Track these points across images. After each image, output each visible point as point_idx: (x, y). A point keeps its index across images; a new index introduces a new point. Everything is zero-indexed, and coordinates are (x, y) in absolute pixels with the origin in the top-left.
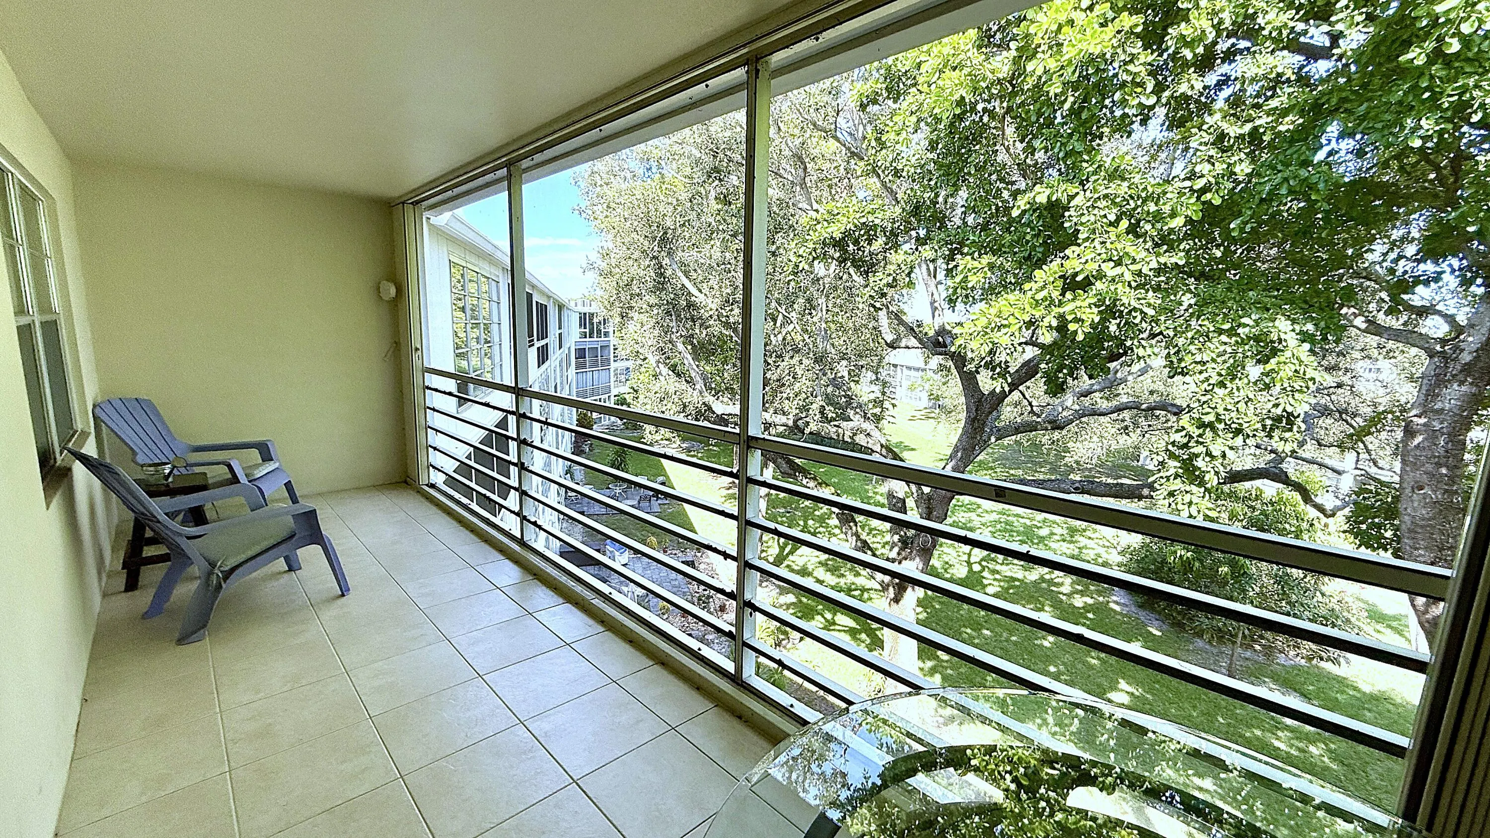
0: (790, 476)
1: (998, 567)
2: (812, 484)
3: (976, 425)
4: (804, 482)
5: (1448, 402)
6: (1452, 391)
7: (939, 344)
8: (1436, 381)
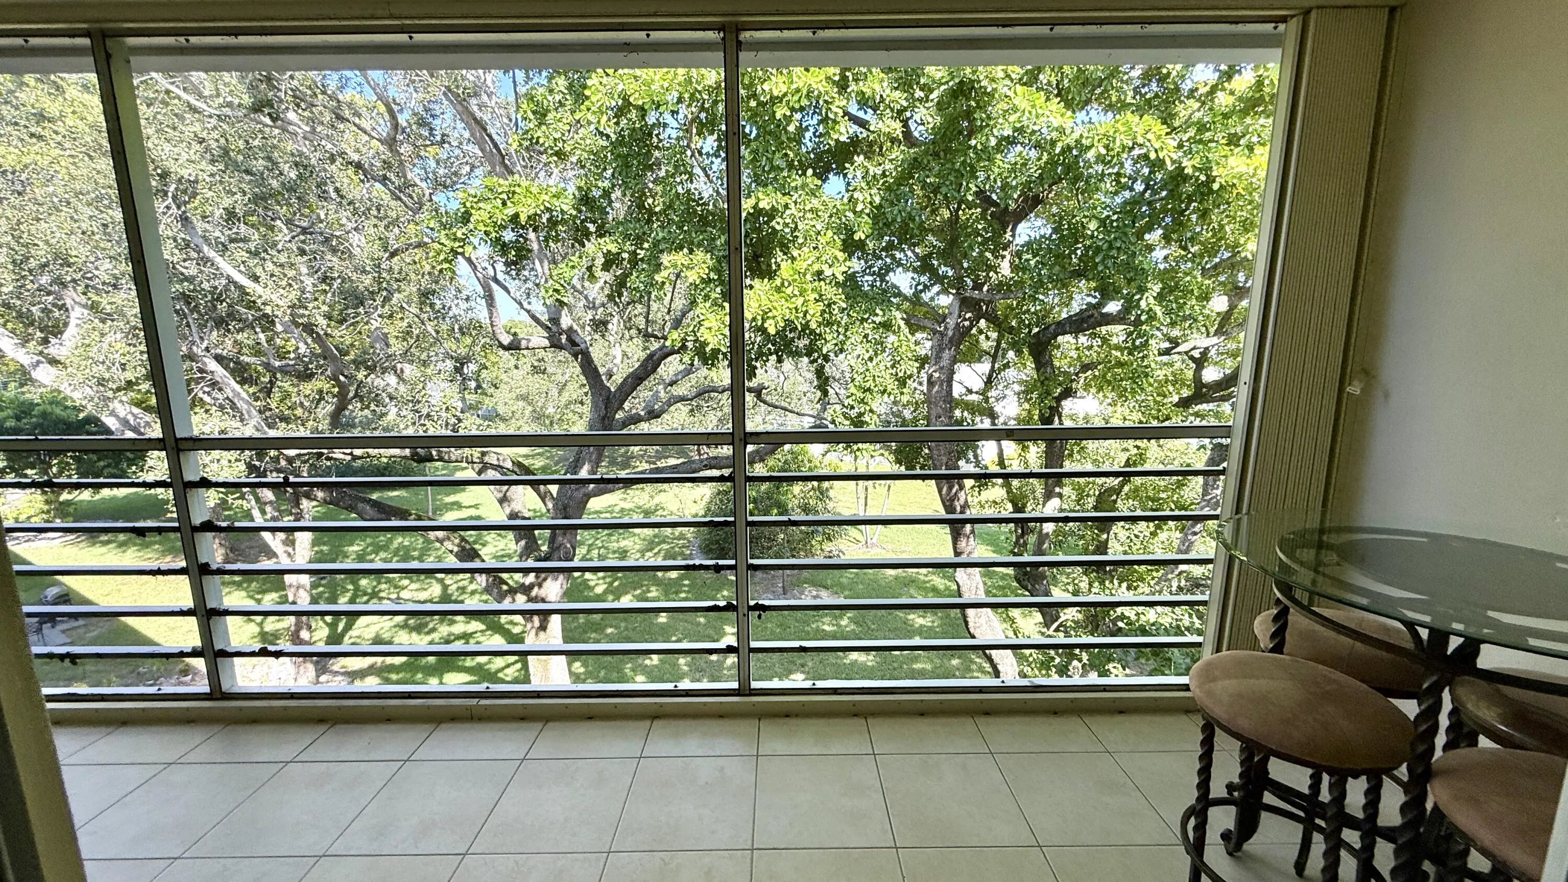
3: (606, 422)
5: (945, 362)
6: (946, 355)
7: (573, 343)
8: (939, 350)
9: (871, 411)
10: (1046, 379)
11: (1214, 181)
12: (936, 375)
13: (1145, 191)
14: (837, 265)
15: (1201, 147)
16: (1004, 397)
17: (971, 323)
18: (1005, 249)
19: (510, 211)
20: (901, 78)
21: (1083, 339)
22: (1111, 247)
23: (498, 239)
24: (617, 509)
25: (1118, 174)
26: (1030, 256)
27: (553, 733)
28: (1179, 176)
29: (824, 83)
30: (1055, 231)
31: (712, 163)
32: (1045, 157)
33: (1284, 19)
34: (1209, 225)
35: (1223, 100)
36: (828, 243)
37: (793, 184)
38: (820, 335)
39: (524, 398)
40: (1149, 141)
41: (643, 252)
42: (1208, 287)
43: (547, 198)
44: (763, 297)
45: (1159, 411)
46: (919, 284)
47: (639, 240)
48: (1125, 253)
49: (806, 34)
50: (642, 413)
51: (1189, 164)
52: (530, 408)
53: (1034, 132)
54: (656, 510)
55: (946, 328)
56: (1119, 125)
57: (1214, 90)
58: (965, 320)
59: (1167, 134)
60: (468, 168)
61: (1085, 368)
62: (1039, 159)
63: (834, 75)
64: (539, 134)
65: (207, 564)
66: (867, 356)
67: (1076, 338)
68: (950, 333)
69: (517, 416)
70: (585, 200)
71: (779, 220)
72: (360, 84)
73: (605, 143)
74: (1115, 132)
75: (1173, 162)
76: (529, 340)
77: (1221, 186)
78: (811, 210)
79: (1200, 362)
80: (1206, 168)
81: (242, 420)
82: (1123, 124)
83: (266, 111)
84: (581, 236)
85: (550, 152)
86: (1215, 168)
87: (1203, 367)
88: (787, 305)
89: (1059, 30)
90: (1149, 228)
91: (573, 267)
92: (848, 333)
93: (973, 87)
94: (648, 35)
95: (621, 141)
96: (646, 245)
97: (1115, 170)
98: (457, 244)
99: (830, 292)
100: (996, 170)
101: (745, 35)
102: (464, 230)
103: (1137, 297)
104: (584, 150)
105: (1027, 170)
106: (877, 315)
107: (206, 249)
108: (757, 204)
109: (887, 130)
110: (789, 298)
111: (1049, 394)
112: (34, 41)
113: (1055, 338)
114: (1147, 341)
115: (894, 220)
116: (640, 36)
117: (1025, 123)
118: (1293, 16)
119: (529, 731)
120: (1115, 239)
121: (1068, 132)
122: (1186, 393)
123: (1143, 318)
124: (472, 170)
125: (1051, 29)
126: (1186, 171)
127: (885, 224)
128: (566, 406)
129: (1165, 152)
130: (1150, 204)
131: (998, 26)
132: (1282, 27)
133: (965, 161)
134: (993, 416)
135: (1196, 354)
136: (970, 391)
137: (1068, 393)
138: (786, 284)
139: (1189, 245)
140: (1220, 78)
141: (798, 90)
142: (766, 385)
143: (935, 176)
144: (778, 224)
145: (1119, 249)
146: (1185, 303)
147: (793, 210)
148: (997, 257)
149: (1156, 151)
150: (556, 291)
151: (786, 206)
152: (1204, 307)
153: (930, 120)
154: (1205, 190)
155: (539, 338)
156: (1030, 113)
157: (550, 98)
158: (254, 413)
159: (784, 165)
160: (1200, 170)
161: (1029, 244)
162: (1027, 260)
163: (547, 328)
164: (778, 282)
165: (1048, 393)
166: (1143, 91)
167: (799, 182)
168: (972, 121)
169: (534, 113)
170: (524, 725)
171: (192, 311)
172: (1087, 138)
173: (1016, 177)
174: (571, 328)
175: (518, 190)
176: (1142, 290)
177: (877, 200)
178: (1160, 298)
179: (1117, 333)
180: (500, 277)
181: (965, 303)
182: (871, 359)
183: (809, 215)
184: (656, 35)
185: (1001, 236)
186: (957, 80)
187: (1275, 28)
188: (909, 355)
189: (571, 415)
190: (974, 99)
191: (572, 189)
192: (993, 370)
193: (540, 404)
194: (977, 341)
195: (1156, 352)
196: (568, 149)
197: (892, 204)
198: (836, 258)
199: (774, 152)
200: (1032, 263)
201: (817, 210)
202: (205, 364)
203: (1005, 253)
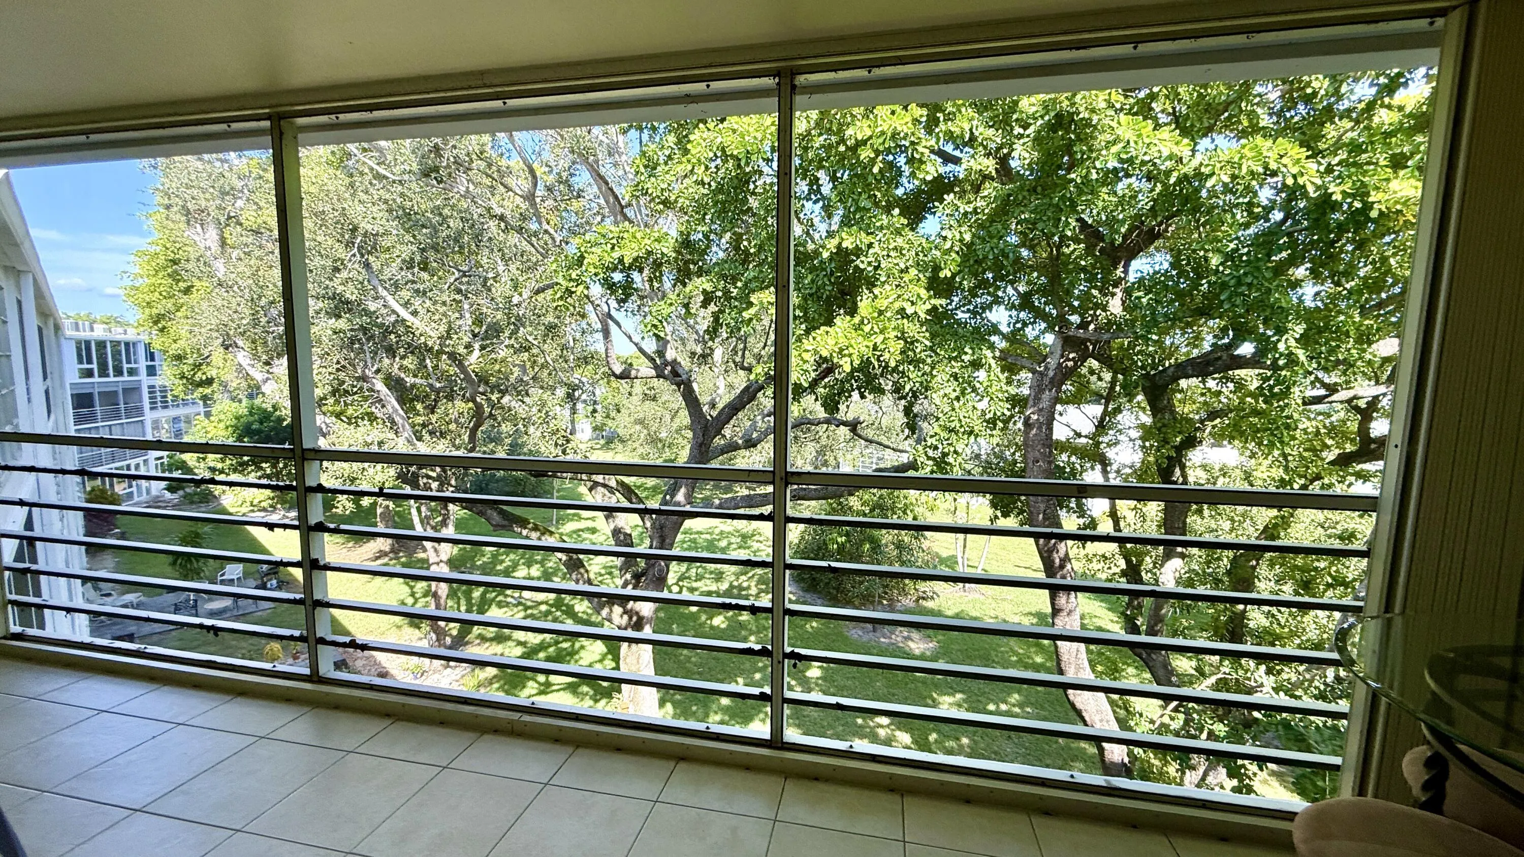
0: (503, 527)
1: (695, 585)
2: (534, 535)
3: (703, 449)
4: (525, 532)
5: (1045, 403)
6: (1046, 396)
7: (675, 374)
8: (1038, 389)
9: (955, 452)
10: (1164, 425)
11: (1371, 208)
12: (1035, 417)
13: (1284, 221)
14: (919, 303)
15: (1353, 170)
16: (1115, 444)
17: (1075, 363)
18: (1115, 286)
19: (616, 255)
20: (998, 116)
21: (1211, 384)
22: (1239, 283)
23: (605, 279)
24: (717, 531)
25: (1250, 204)
26: (1141, 294)
27: (583, 759)
28: (1325, 203)
29: (910, 125)
30: (1173, 265)
31: (803, 206)
32: (1159, 187)
33: (1442, 13)
34: (1368, 257)
35: (1384, 118)
36: (910, 281)
37: (878, 224)
38: (903, 372)
39: (641, 422)
40: (1285, 166)
41: (735, 291)
42: (1369, 328)
43: (649, 242)
44: (840, 334)
45: (1308, 468)
46: (1017, 322)
47: (734, 279)
48: (1258, 290)
49: (861, 73)
50: (740, 442)
51: (1338, 189)
52: (645, 432)
53: (1143, 163)
54: (753, 535)
55: (1046, 368)
56: (1246, 151)
57: (1371, 107)
58: (1069, 360)
59: (1308, 157)
60: (599, 218)
61: (1213, 415)
62: (1152, 190)
63: (921, 116)
64: (649, 185)
65: (317, 560)
66: (953, 395)
67: (1204, 382)
68: (1051, 373)
69: (634, 438)
70: (686, 243)
71: (863, 258)
72: (509, 151)
73: (706, 192)
74: (1241, 158)
75: (1318, 188)
76: (638, 370)
77: (1381, 213)
78: (895, 248)
79: (1367, 413)
80: (1362, 192)
81: (396, 433)
82: (1251, 149)
83: (433, 175)
84: (683, 276)
85: (657, 200)
86: (1372, 193)
87: (1371, 419)
88: (866, 343)
89: (1144, 48)
90: (1293, 261)
91: (671, 304)
92: (934, 373)
93: (1073, 120)
94: (708, 86)
95: (720, 190)
96: (739, 284)
97: (1246, 200)
98: (572, 284)
99: (912, 329)
100: (1100, 204)
101: (801, 79)
102: (578, 272)
103: (1274, 339)
104: (687, 199)
105: (1137, 203)
106: (966, 353)
107: (380, 289)
108: (840, 244)
109: (979, 167)
110: (868, 336)
111: (1168, 443)
112: (235, 126)
113: (1176, 379)
114: (1288, 388)
115: (985, 257)
116: (700, 87)
117: (1134, 154)
118: (1455, 8)
119: (559, 754)
120: (1245, 274)
121: (1185, 161)
122: (1349, 448)
123: (1281, 362)
124: (602, 220)
125: (1135, 48)
126: (1334, 198)
127: (976, 261)
128: (677, 432)
129: (1305, 177)
130: (1290, 235)
131: (1071, 49)
132: (1440, 22)
133: (1064, 195)
134: (1105, 463)
135: (1362, 404)
136: (1079, 435)
137: (1191, 442)
138: (866, 322)
139: (1343, 280)
140: (1378, 92)
141: (883, 133)
142: (861, 419)
143: (1031, 212)
144: (862, 263)
145: (1250, 285)
146: (1339, 347)
147: (876, 249)
148: (1106, 295)
149: (1294, 177)
150: (655, 326)
151: (870, 246)
152: (1364, 351)
153: (1027, 155)
154: (1359, 218)
155: (645, 369)
156: (1136, 142)
157: (660, 153)
158: (407, 427)
159: (869, 205)
160: (1353, 196)
161: (1141, 280)
162: (1139, 298)
163: (652, 360)
164: (857, 320)
165: (1165, 441)
166: (1288, 115)
167: (885, 220)
168: (1071, 154)
169: (646, 167)
170: (557, 747)
171: (368, 340)
172: (1207, 165)
173: (1123, 210)
174: (675, 361)
175: (626, 235)
176: (1281, 331)
177: (968, 237)
178: (1304, 340)
179: (1250, 377)
180: (613, 313)
181: (1068, 342)
182: (958, 399)
183: (892, 254)
184: (717, 85)
185: (1110, 273)
186: (1052, 114)
187: (1432, 23)
188: (1000, 395)
189: (680, 440)
190: (1074, 132)
191: (674, 233)
192: (1105, 413)
193: (653, 429)
194: (1088, 382)
195: (1300, 402)
196: (673, 198)
197: (983, 240)
198: (918, 295)
199: (860, 194)
200: (1144, 300)
201: (902, 249)
202: (373, 384)
203: (1117, 290)
